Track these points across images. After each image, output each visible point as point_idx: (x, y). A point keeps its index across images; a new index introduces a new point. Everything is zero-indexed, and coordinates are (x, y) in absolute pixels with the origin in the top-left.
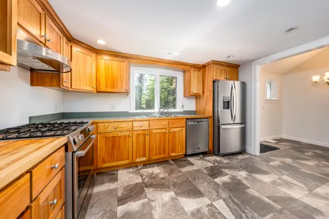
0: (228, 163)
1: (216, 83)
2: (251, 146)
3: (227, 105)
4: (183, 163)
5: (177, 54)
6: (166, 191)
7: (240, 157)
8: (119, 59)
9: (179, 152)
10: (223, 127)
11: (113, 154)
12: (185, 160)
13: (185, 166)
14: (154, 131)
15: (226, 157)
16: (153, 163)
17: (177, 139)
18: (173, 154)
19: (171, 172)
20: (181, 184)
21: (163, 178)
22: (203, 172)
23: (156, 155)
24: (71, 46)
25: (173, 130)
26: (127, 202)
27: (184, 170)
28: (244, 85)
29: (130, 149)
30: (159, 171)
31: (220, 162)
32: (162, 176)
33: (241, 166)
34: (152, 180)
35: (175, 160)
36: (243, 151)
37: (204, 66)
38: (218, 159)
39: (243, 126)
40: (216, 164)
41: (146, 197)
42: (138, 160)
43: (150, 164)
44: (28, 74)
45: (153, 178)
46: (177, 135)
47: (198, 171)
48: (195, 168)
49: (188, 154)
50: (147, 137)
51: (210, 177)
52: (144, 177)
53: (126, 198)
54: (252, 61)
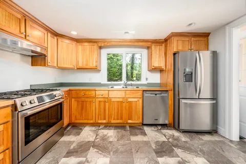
0: (186, 142)
1: (177, 55)
2: (224, 128)
3: (190, 77)
4: (137, 131)
5: (134, 32)
6: (104, 156)
7: (207, 138)
8: (91, 44)
9: (136, 120)
10: (184, 101)
11: (82, 114)
12: (141, 129)
13: (137, 135)
14: (113, 100)
15: (188, 135)
16: (112, 126)
17: (134, 108)
18: (129, 121)
19: (122, 137)
20: (122, 152)
21: (111, 142)
22: (151, 146)
23: (114, 119)
24: (57, 39)
25: (129, 100)
26: (71, 156)
27: (134, 138)
28: (215, 55)
29: (94, 112)
30: (112, 134)
31: (177, 139)
32: (111, 140)
33: (201, 151)
34: (102, 142)
35: (132, 127)
36: (213, 131)
37: (166, 40)
38: (176, 134)
39: (214, 102)
40: (170, 140)
41: (86, 157)
42: (100, 121)
43: (110, 126)
44: (30, 59)
45: (103, 140)
46: (134, 105)
47: (147, 143)
48: (145, 139)
49: (144, 123)
50: (107, 105)
51: (154, 154)
52: (98, 137)
53: (73, 152)
54: (227, 24)
